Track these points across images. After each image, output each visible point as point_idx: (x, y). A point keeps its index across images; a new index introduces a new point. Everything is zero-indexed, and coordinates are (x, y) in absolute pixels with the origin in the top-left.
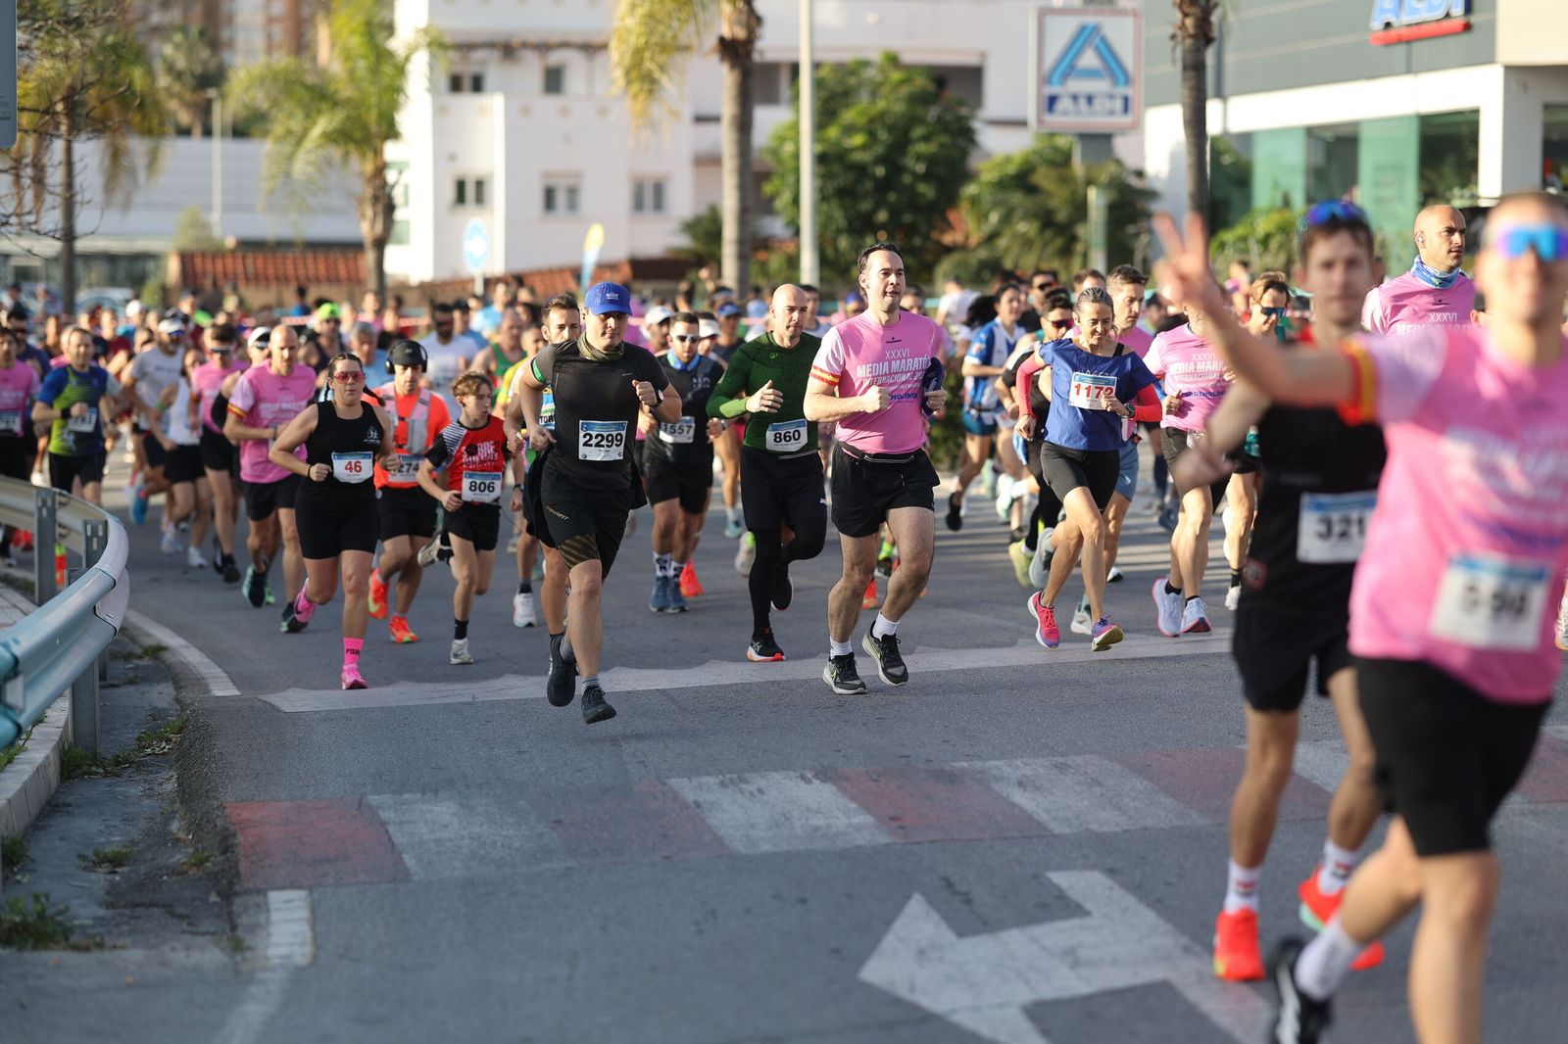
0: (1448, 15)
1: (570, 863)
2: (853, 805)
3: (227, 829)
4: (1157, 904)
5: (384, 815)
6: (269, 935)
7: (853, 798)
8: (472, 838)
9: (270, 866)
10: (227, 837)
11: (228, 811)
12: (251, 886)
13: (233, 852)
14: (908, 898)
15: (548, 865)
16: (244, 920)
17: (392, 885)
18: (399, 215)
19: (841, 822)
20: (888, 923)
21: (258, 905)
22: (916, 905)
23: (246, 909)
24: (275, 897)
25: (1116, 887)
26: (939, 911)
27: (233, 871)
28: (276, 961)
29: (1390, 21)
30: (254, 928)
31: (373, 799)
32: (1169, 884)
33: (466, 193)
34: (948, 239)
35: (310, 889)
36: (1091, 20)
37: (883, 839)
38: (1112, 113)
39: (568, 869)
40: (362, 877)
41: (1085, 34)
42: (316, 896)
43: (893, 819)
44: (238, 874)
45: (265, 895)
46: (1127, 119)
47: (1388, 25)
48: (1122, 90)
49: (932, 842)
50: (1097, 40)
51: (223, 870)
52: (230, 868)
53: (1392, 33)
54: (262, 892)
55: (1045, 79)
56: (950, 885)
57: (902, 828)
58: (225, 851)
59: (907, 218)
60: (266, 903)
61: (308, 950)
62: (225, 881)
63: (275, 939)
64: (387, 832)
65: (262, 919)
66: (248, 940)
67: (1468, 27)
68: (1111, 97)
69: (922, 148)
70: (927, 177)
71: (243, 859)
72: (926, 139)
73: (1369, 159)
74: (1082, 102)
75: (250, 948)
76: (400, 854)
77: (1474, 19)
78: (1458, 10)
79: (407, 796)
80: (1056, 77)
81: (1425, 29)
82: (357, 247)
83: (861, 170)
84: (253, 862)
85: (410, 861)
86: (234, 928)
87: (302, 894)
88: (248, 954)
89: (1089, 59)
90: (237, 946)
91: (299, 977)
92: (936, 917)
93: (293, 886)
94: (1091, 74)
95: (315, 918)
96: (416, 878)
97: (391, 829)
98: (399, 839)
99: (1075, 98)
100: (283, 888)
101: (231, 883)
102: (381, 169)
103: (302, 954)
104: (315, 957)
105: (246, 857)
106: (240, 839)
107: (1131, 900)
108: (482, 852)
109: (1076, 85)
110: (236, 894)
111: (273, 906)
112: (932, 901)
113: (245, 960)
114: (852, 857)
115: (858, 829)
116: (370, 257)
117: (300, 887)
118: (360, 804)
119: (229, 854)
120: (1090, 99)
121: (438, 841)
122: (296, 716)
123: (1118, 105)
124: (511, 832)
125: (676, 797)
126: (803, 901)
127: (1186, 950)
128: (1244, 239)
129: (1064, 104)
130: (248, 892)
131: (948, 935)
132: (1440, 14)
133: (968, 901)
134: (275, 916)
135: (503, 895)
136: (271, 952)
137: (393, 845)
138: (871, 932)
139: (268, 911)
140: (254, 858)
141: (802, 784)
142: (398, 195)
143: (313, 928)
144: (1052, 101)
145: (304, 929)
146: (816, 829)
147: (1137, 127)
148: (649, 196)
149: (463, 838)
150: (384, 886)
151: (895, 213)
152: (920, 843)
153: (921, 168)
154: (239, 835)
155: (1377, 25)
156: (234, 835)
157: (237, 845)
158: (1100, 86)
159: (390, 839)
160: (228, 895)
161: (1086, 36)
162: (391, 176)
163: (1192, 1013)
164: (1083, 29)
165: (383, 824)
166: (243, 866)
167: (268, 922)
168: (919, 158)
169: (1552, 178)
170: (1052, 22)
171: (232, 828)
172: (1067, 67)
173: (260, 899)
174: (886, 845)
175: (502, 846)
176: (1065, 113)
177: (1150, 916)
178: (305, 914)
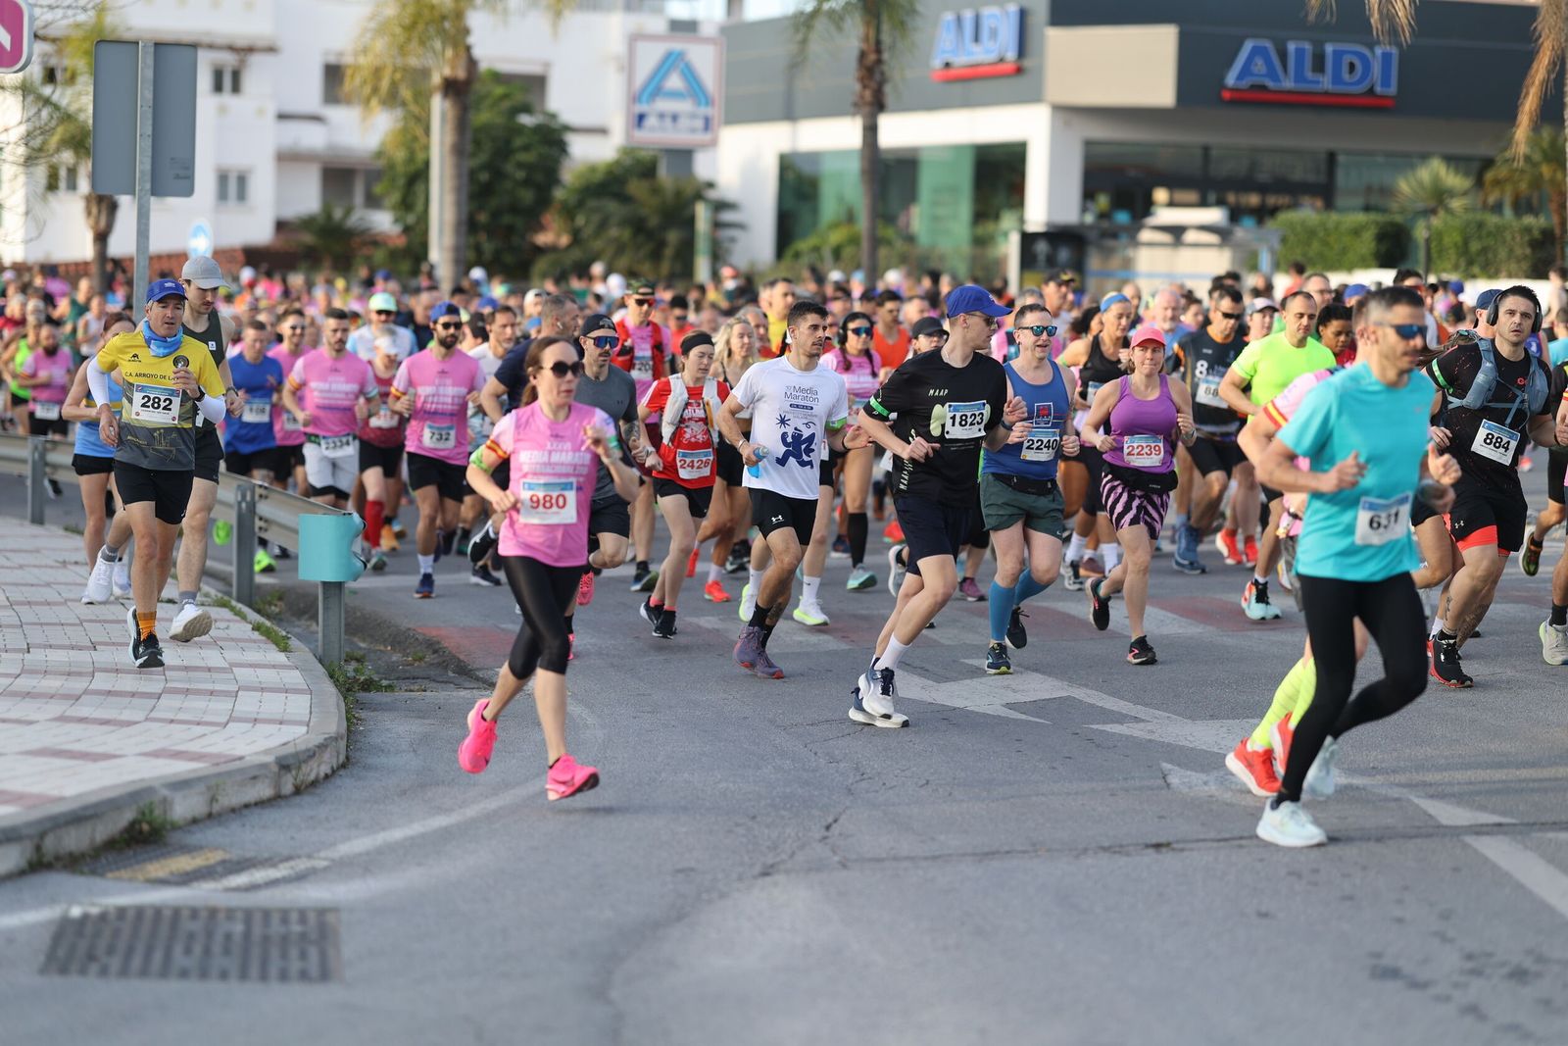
0: (1002, 60)
29: (950, 60)
34: (543, 239)
36: (677, 46)
38: (693, 130)
41: (673, 57)
46: (707, 137)
47: (947, 65)
48: (703, 110)
50: (682, 65)
53: (952, 72)
55: (635, 98)
59: (507, 219)
67: (1019, 71)
68: (693, 116)
69: (523, 157)
70: (527, 182)
72: (526, 148)
73: (927, 181)
74: (668, 122)
77: (1027, 63)
78: (1011, 55)
80: (645, 98)
81: (980, 70)
89: (675, 82)
94: (675, 95)
99: (661, 116)
109: (664, 105)
120: (675, 118)
123: (699, 123)
128: (817, 249)
129: (651, 121)
132: (992, 57)
144: (641, 118)
147: (713, 143)
148: (232, 186)
151: (495, 215)
153: (520, 175)
155: (937, 63)
158: (684, 106)
161: (672, 61)
164: (669, 55)
168: (520, 165)
169: (1089, 204)
170: (642, 47)
172: (654, 88)
176: (653, 129)
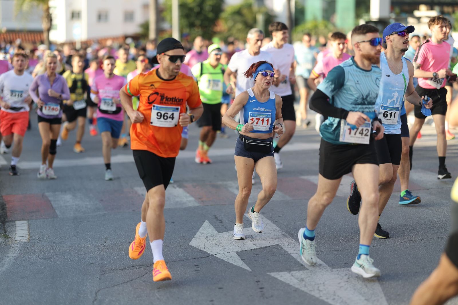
1: (105, 212)
2: (188, 195)
3: (3, 203)
4: (276, 223)
5: (50, 199)
6: (16, 234)
7: (188, 193)
8: (76, 205)
9: (16, 214)
10: (3, 205)
11: (4, 198)
12: (11, 220)
13: (5, 210)
14: (204, 221)
15: (99, 213)
16: (8, 229)
17: (52, 219)
18: (54, 22)
19: (185, 200)
20: (198, 229)
21: (12, 225)
22: (206, 223)
23: (9, 226)
24: (18, 223)
25: (264, 218)
26: (213, 225)
27: (5, 215)
28: (18, 241)
30: (11, 232)
31: (47, 194)
32: (280, 217)
33: (75, 15)
35: (28, 220)
37: (197, 204)
39: (104, 214)
40: (43, 217)
42: (30, 222)
43: (200, 198)
44: (7, 216)
45: (15, 222)
49: (211, 205)
51: (2, 215)
52: (4, 214)
54: (14, 221)
56: (216, 218)
57: (202, 201)
58: (3, 209)
60: (15, 225)
61: (27, 238)
62: (3, 218)
63: (17, 235)
64: (51, 204)
65: (14, 230)
66: (10, 235)
69: (210, 2)
70: (211, 11)
71: (8, 212)
73: (339, 6)
75: (10, 238)
76: (55, 210)
79: (57, 193)
82: (40, 32)
83: (191, 9)
84: (11, 213)
85: (58, 212)
86: (5, 232)
87: (26, 222)
88: (10, 240)
90: (7, 237)
91: (24, 246)
92: (213, 227)
93: (23, 220)
95: (29, 229)
96: (59, 217)
97: (52, 203)
98: (54, 206)
100: (20, 220)
101: (5, 219)
102: (48, 9)
103: (25, 239)
104: (29, 240)
105: (9, 211)
106: (7, 206)
107: (269, 222)
108: (79, 209)
110: (6, 222)
111: (17, 226)
112: (211, 223)
113: (9, 241)
114: (188, 210)
115: (190, 202)
116: (45, 35)
117: (25, 220)
118: (43, 195)
119: (4, 210)
121: (66, 206)
122: (24, 170)
124: (88, 203)
125: (136, 193)
126: (173, 223)
127: (284, 235)
130: (10, 221)
131: (215, 232)
133: (221, 222)
134: (18, 228)
135: (85, 222)
136: (16, 239)
137: (53, 208)
138: (193, 231)
139: (16, 227)
140: (11, 211)
141: (173, 189)
142: (53, 16)
143: (29, 232)
145: (27, 232)
146: (177, 202)
148: (129, 16)
149: (73, 205)
150: (50, 219)
151: (202, 22)
152: (207, 206)
154: (7, 205)
156: (5, 205)
157: (6, 208)
159: (52, 206)
160: (4, 222)
162: (51, 11)
163: (286, 254)
165: (50, 201)
166: (8, 214)
167: (16, 230)
168: (208, 5)
169: (393, 11)
171: (5, 203)
173: (13, 223)
174: (198, 206)
175: (85, 207)
177: (274, 226)
178: (27, 228)
